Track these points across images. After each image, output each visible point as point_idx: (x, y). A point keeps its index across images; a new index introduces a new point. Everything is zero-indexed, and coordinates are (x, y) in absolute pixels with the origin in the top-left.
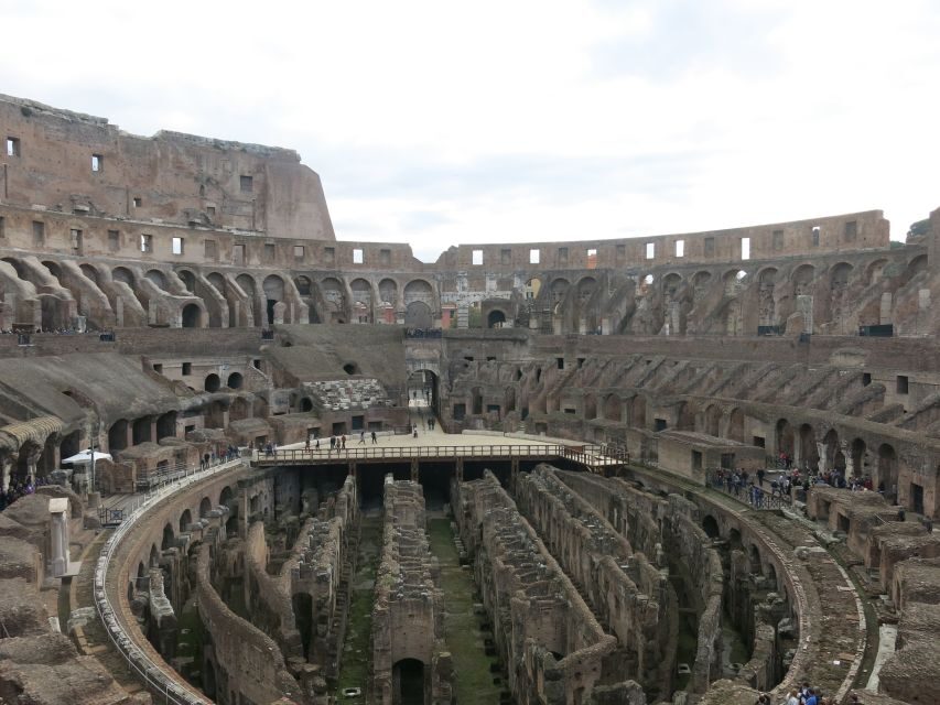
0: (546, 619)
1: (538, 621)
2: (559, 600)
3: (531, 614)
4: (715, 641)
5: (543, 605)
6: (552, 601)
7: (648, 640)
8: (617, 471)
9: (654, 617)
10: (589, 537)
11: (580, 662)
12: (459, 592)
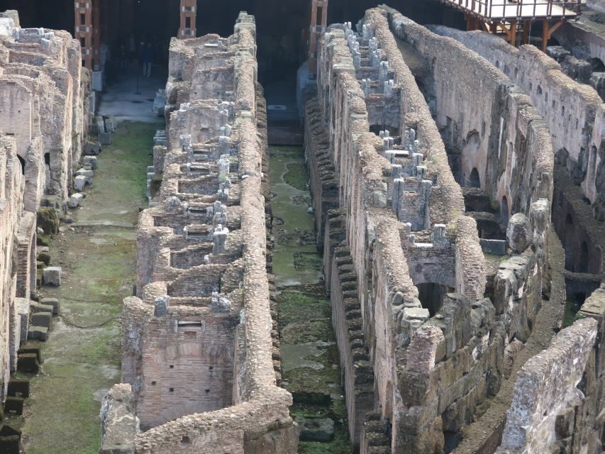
0: (189, 347)
1: (171, 351)
2: (220, 308)
3: (155, 332)
4: (560, 418)
5: (181, 315)
6: (204, 309)
7: (409, 406)
8: (549, 33)
9: (427, 357)
10: (376, 174)
11: (186, 440)
12: (111, 283)
